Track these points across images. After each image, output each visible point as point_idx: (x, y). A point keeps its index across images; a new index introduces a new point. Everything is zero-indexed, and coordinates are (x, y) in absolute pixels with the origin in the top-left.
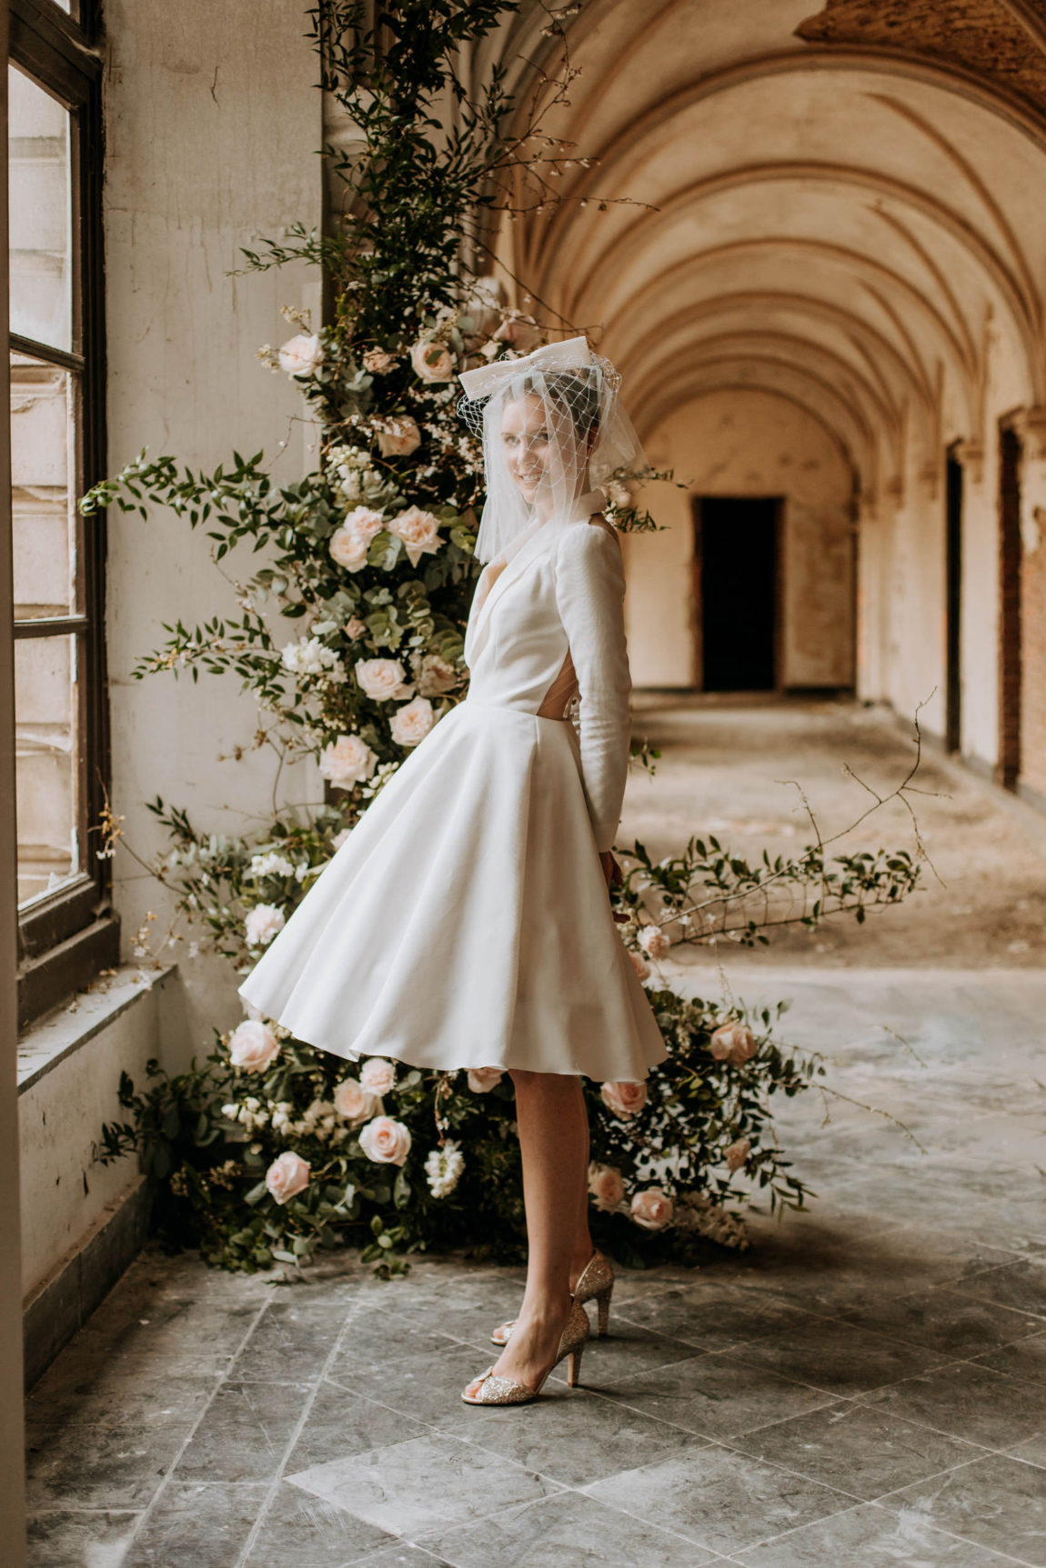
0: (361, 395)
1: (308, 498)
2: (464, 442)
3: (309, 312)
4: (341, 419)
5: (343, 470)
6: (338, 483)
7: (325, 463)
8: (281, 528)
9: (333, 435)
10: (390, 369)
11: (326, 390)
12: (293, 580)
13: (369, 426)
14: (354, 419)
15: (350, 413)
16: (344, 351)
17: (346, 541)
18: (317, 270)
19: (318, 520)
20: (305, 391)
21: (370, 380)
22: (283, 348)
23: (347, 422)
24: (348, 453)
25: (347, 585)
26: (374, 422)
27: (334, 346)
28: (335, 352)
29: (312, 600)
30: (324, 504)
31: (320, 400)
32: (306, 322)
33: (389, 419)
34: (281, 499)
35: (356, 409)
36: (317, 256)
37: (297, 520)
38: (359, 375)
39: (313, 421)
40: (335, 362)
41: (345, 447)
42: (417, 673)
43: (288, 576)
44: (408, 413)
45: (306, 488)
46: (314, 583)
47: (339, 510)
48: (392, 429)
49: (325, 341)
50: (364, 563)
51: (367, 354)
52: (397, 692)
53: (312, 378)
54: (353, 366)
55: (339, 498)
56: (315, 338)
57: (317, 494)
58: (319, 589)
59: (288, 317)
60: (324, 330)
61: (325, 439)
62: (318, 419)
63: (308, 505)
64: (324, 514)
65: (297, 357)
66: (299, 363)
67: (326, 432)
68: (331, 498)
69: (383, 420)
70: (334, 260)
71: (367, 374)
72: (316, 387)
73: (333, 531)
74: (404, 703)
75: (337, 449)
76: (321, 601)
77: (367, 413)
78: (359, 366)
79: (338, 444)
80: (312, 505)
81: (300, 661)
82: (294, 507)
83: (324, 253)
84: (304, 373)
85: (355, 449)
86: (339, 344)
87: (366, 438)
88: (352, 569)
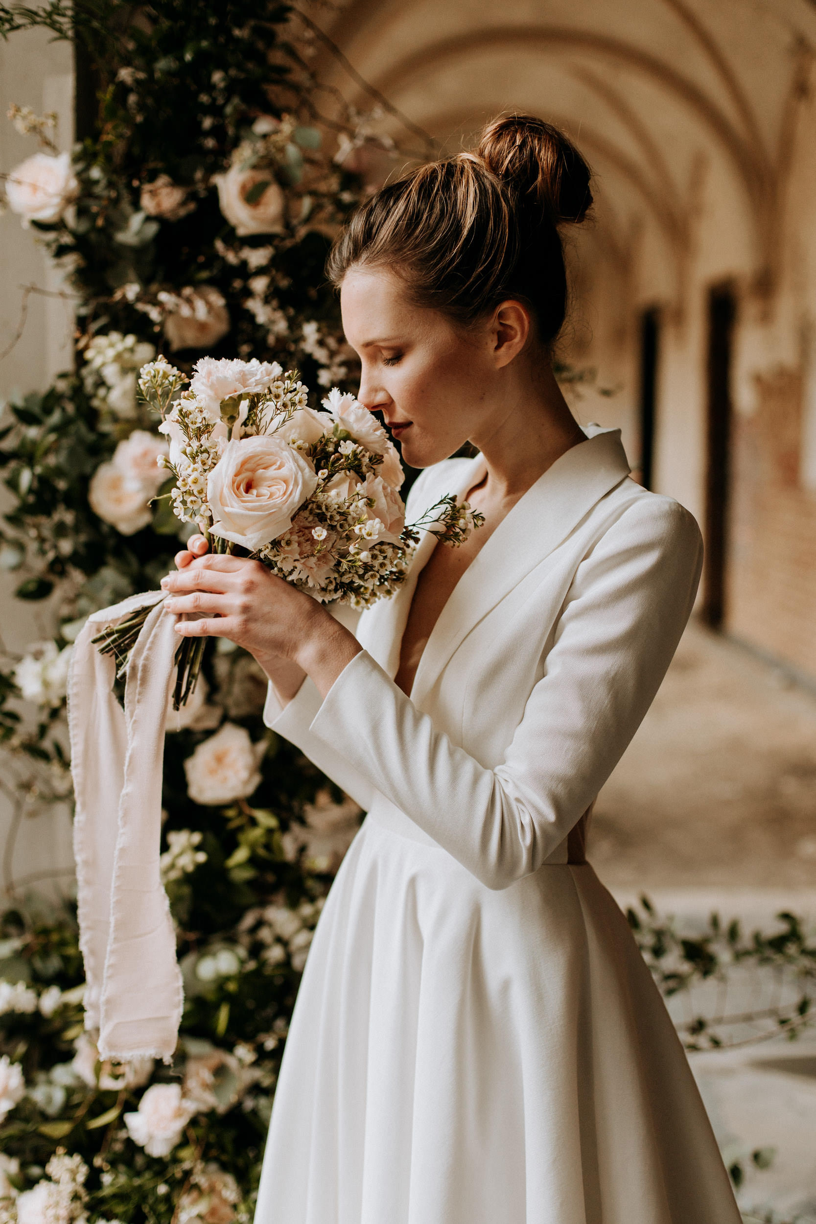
0: (138, 251)
1: (56, 418)
2: (310, 330)
3: (55, 117)
4: (111, 292)
5: (111, 373)
6: (102, 392)
7: (80, 360)
8: (13, 464)
9: (95, 316)
10: (182, 212)
11: (81, 244)
12: (32, 547)
13: (156, 303)
14: (132, 291)
15: (123, 282)
16: (111, 185)
17: (116, 484)
18: (66, 50)
19: (72, 453)
20: (48, 245)
21: (152, 229)
22: (15, 175)
23: (118, 296)
24: (120, 347)
25: (118, 554)
26: (163, 296)
27: (96, 173)
28: (96, 182)
29: (63, 574)
30: (81, 427)
31: (71, 261)
32: (49, 133)
33: (187, 291)
34: (11, 419)
35: (132, 274)
36: (65, 22)
37: (39, 453)
38: (136, 221)
39: (62, 295)
40: (98, 198)
41: (115, 336)
42: (224, 687)
43: (25, 539)
44: (212, 282)
45: (52, 399)
46: (66, 546)
47: (104, 436)
48: (193, 309)
49: (80, 166)
50: (145, 519)
51: (147, 187)
52: (198, 719)
53: (58, 226)
54: (126, 206)
55: (105, 417)
56: (64, 160)
57: (70, 408)
58: (75, 559)
59: (20, 126)
60: (78, 147)
61: (82, 323)
62: (69, 290)
63: (54, 429)
64: (80, 441)
65: (35, 188)
66: (39, 198)
67: (84, 311)
68: (91, 416)
69: (179, 295)
70: (95, 32)
71: (148, 219)
72: (67, 239)
73: (95, 468)
74: (209, 733)
75: (101, 341)
76: (77, 576)
77: (146, 281)
78: (136, 206)
79: (103, 331)
80: (60, 429)
81: (46, 684)
82: (32, 432)
83: (76, 21)
84: (47, 214)
85: (130, 340)
86: (104, 170)
87: (151, 323)
88: (126, 528)
